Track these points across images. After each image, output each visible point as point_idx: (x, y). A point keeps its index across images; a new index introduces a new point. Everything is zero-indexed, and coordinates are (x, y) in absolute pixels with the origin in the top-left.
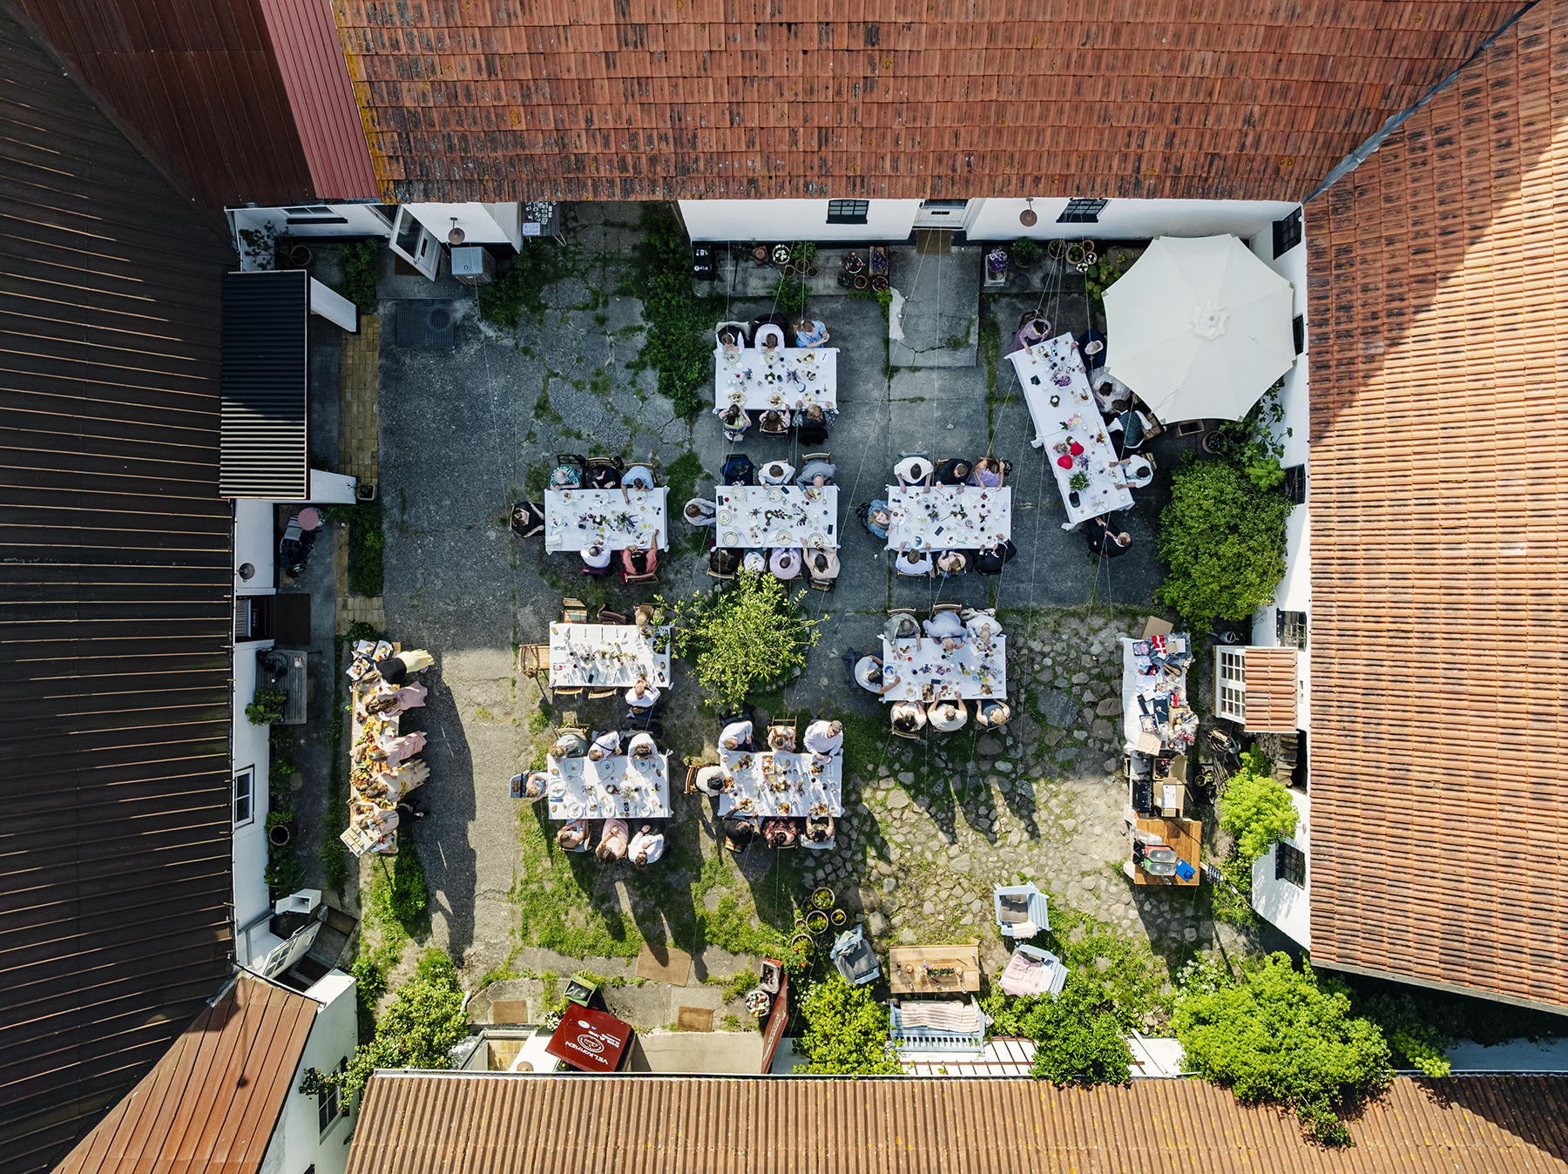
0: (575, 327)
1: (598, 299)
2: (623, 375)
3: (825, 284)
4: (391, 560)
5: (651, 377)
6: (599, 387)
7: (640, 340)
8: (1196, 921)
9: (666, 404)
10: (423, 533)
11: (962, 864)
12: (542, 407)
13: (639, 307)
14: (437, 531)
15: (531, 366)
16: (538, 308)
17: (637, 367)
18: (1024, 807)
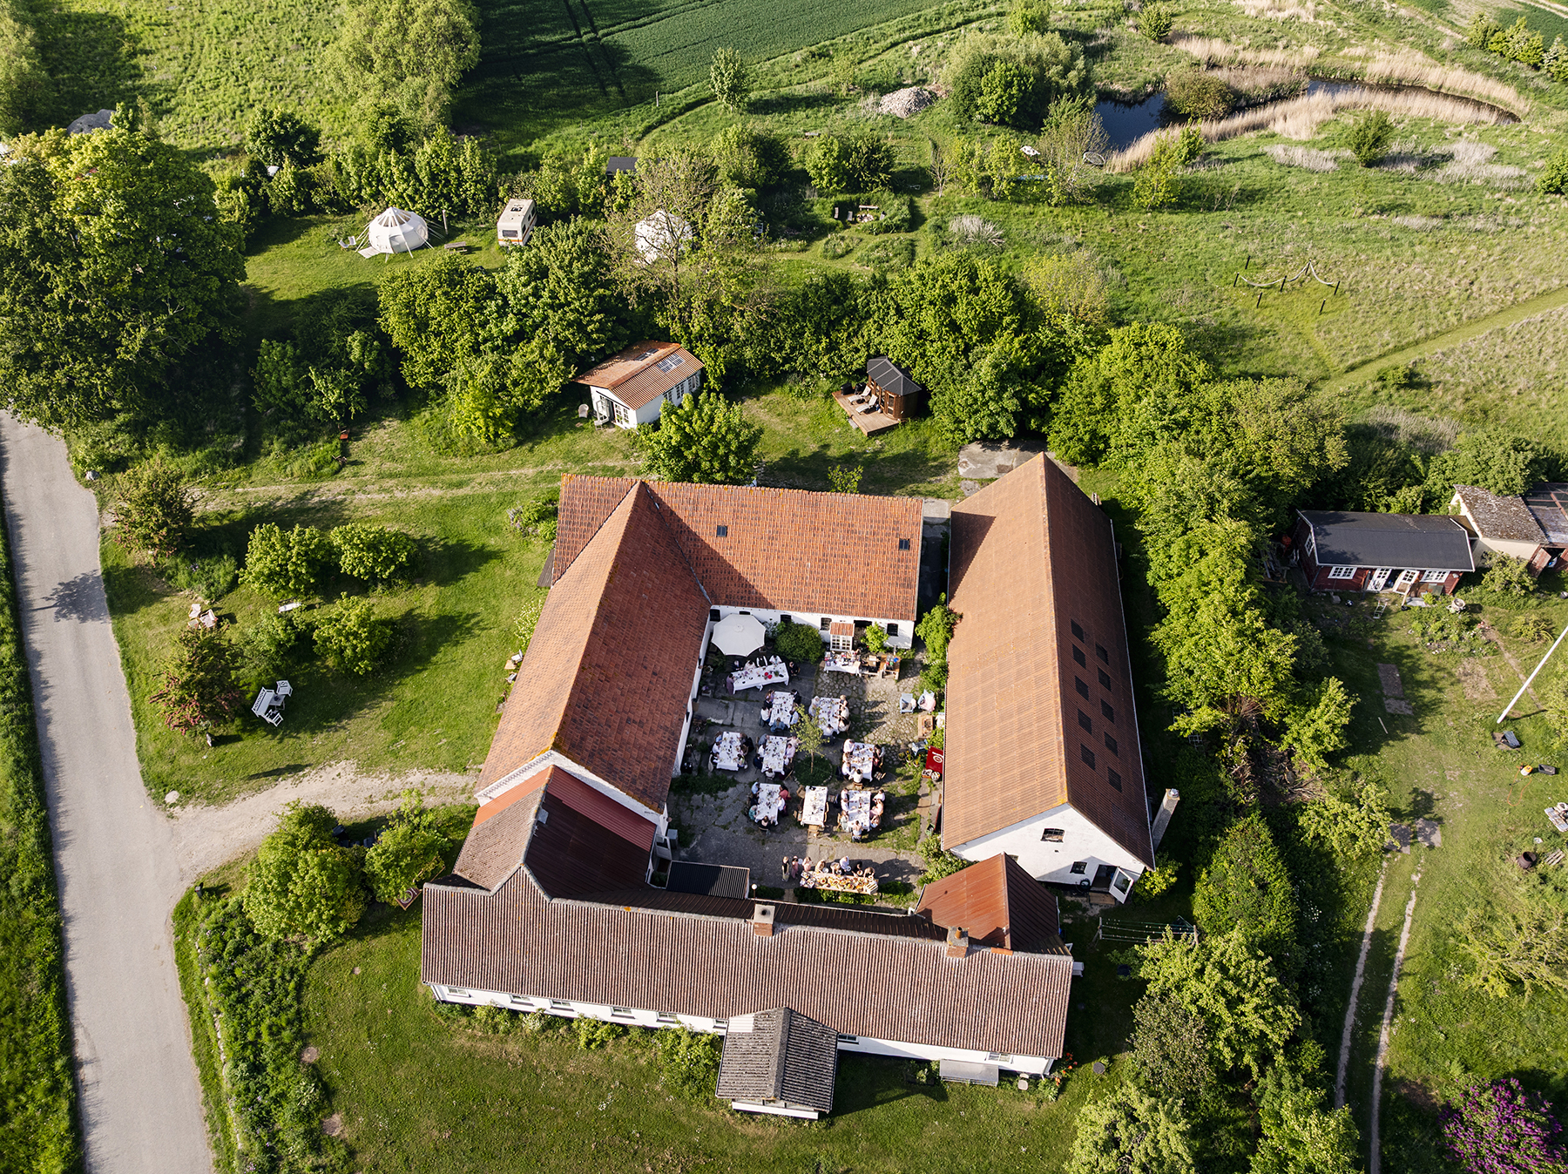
0: (698, 816)
1: (690, 808)
2: (718, 802)
3: (701, 739)
4: (771, 884)
5: (720, 794)
6: (721, 809)
7: (707, 796)
8: (914, 664)
9: (731, 790)
10: (763, 873)
11: (894, 722)
12: (725, 827)
13: (696, 796)
14: (764, 867)
15: (710, 830)
16: (689, 826)
17: (716, 798)
18: (876, 704)
